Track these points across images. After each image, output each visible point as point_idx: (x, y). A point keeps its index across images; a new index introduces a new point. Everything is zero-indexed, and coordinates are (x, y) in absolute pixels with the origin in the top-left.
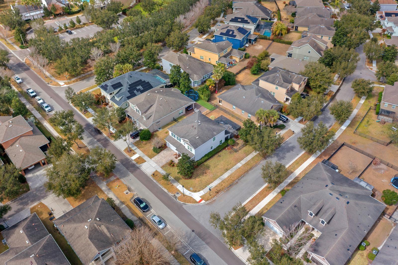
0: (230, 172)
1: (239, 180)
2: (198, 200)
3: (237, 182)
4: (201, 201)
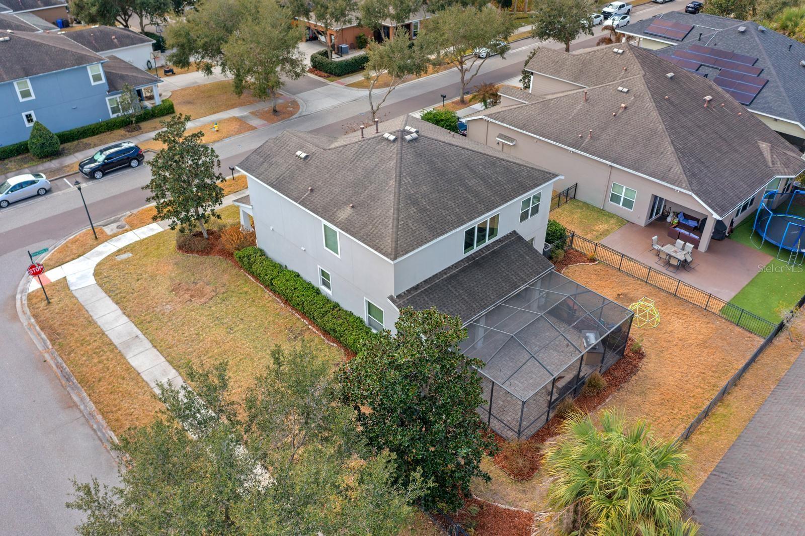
3: (73, 406)
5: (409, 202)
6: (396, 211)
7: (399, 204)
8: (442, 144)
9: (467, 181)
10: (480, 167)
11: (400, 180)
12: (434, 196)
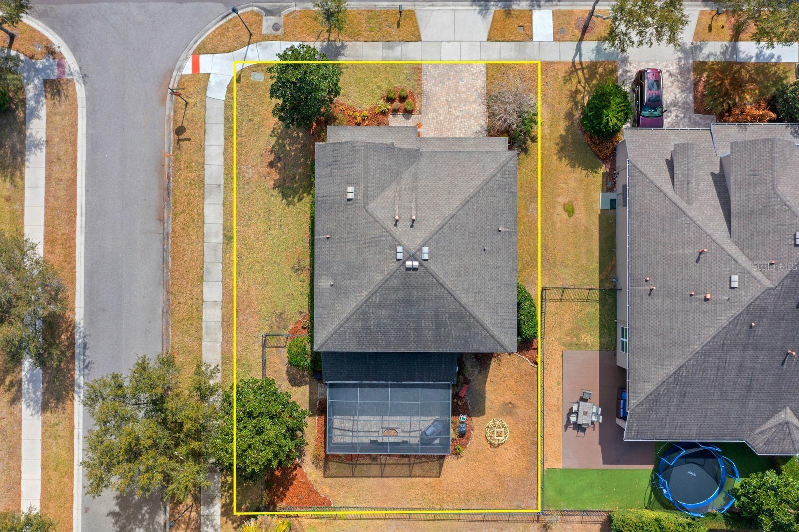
0: (214, 240)
1: (165, 236)
2: (204, 59)
3: (161, 220)
4: (196, 66)
5: (361, 317)
6: (345, 319)
7: (352, 315)
8: (435, 281)
9: (423, 321)
10: (447, 316)
11: (370, 297)
12: (385, 321)
